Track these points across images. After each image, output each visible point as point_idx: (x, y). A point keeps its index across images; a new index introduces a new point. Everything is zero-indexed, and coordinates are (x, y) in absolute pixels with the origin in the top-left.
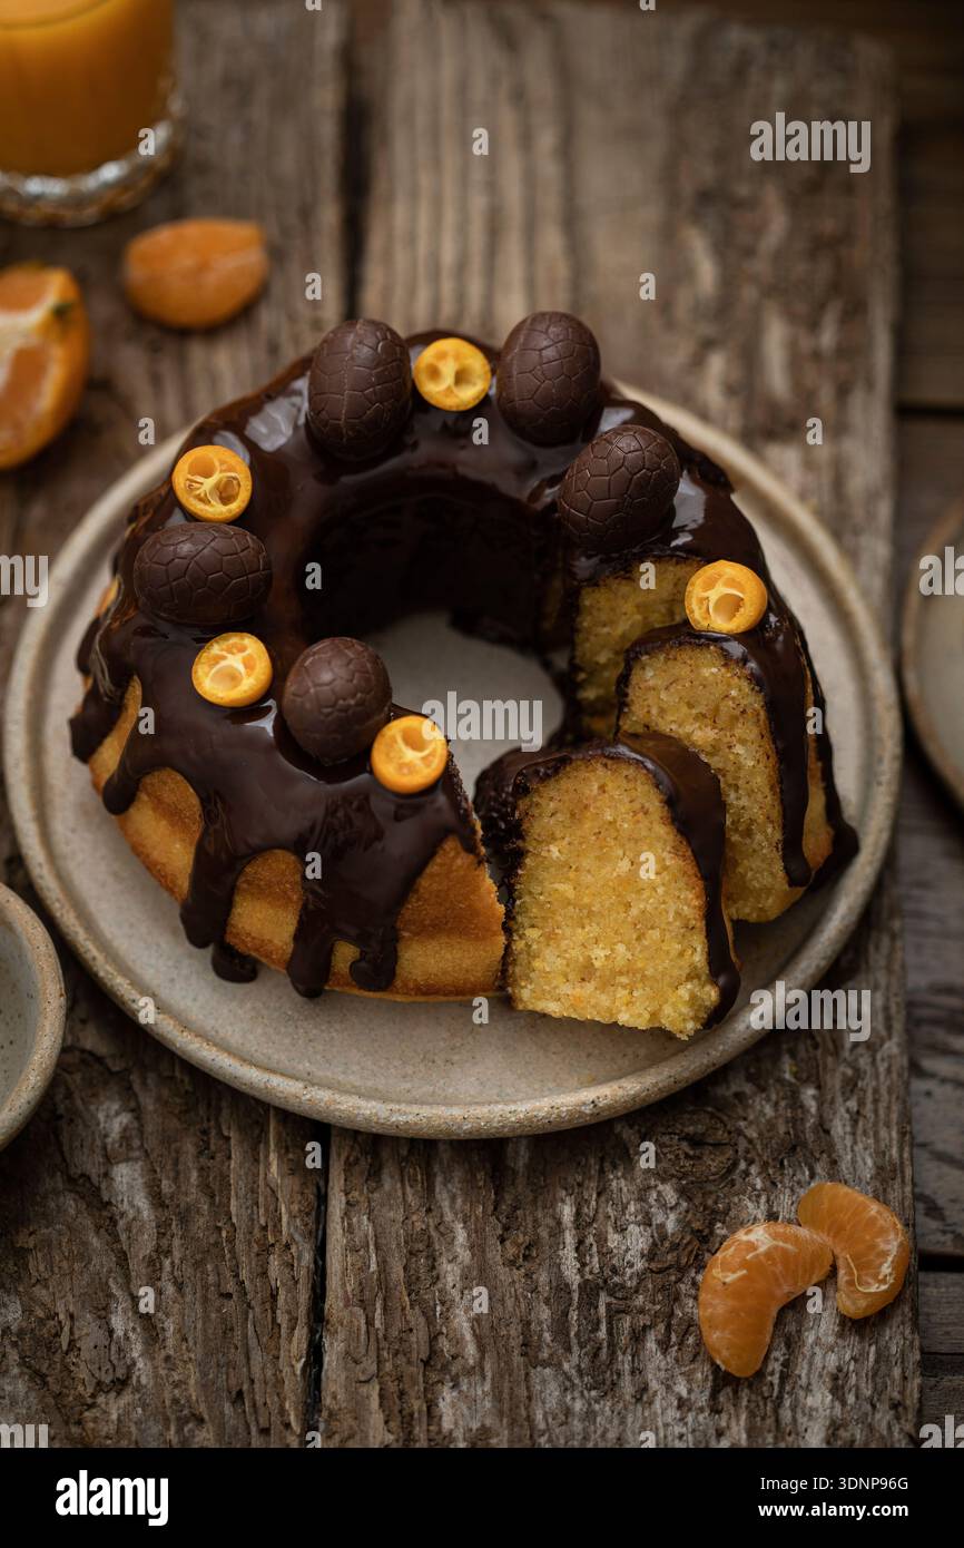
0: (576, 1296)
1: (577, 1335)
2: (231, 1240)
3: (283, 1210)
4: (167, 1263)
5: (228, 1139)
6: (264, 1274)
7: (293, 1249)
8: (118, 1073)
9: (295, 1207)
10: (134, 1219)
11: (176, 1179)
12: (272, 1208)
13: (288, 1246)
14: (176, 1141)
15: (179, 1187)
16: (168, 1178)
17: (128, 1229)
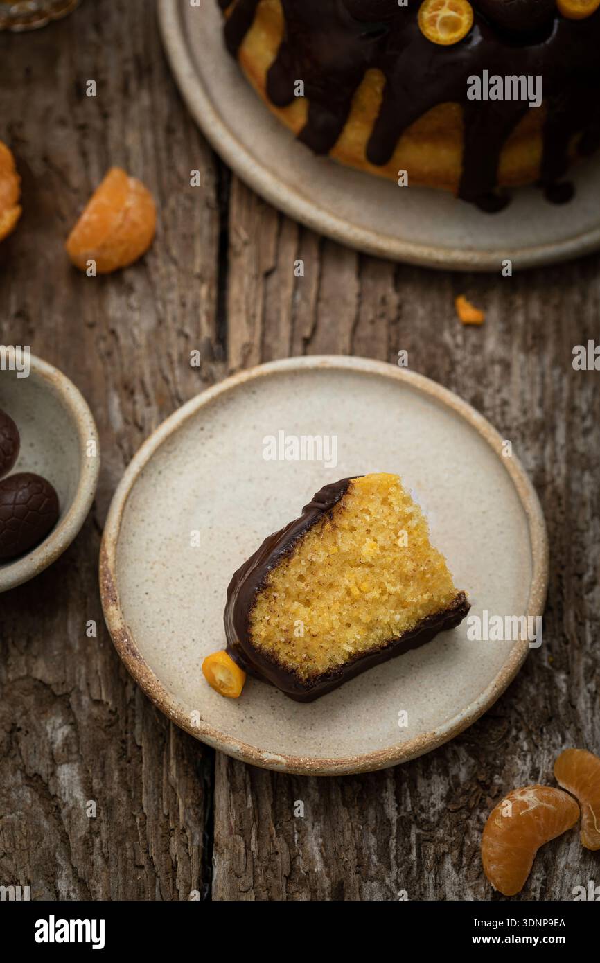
0: (394, 829)
1: (395, 857)
2: (143, 825)
3: (180, 803)
4: (97, 841)
5: (140, 747)
6: (167, 851)
7: (188, 833)
8: (60, 696)
9: (189, 801)
10: (73, 808)
11: (103, 778)
12: (172, 801)
13: (184, 831)
14: (102, 749)
15: (105, 784)
16: (97, 778)
17: (69, 816)
